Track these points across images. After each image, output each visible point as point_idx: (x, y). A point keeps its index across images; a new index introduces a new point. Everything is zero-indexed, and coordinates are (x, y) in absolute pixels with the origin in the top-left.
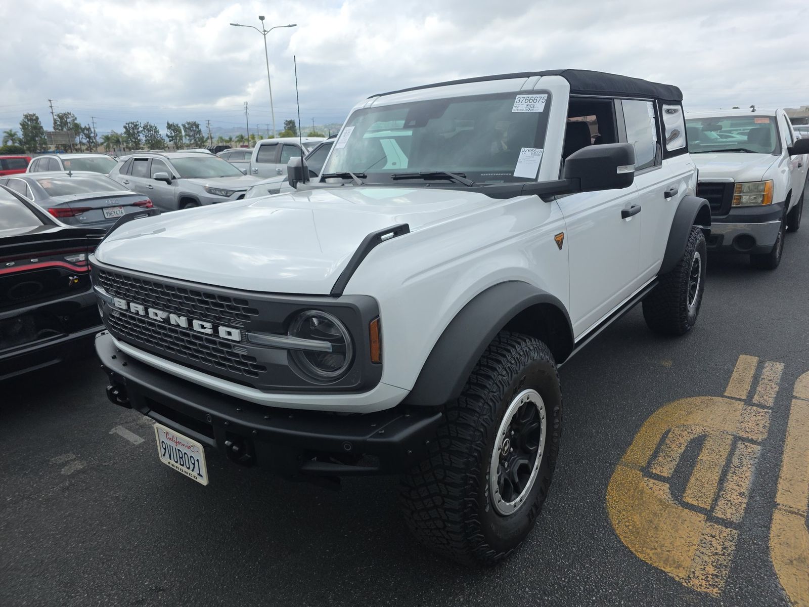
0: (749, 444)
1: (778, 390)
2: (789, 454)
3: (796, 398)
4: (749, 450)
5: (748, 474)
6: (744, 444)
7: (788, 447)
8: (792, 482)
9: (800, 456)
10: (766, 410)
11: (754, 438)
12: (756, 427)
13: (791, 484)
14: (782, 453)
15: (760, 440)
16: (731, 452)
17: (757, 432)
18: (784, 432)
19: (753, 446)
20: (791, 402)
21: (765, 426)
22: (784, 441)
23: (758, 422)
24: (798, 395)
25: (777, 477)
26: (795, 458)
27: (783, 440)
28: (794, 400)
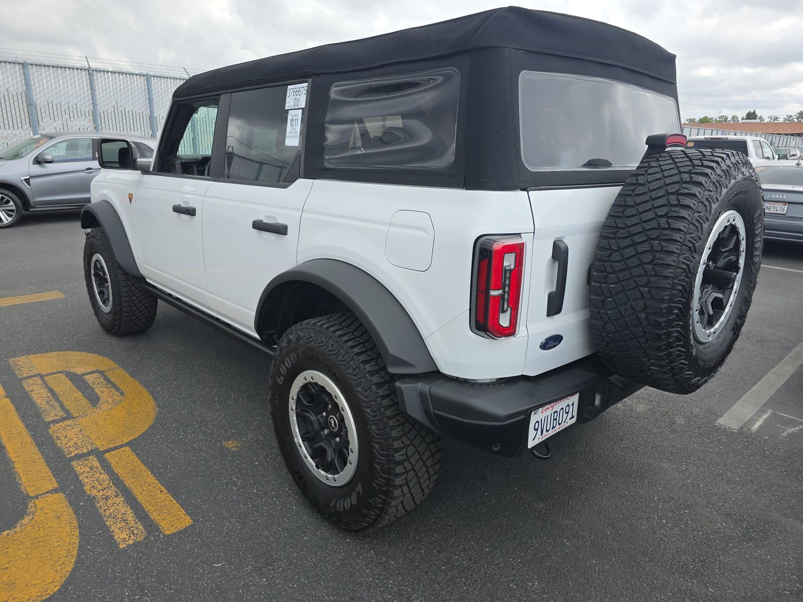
0: (56, 418)
1: (85, 488)
2: (20, 429)
3: (55, 491)
4: (52, 414)
5: (38, 401)
6: (60, 416)
7: (25, 434)
8: (4, 412)
9: (10, 432)
10: (73, 454)
11: (57, 425)
12: (65, 434)
13: (5, 410)
14: (25, 426)
15: (52, 425)
16: (64, 407)
17: (61, 430)
18: (39, 445)
19: (52, 419)
20: (57, 482)
21: (59, 440)
22: (32, 435)
23: (67, 439)
24: (56, 495)
25: (17, 410)
26: (13, 428)
27: (34, 437)
28: (56, 485)
